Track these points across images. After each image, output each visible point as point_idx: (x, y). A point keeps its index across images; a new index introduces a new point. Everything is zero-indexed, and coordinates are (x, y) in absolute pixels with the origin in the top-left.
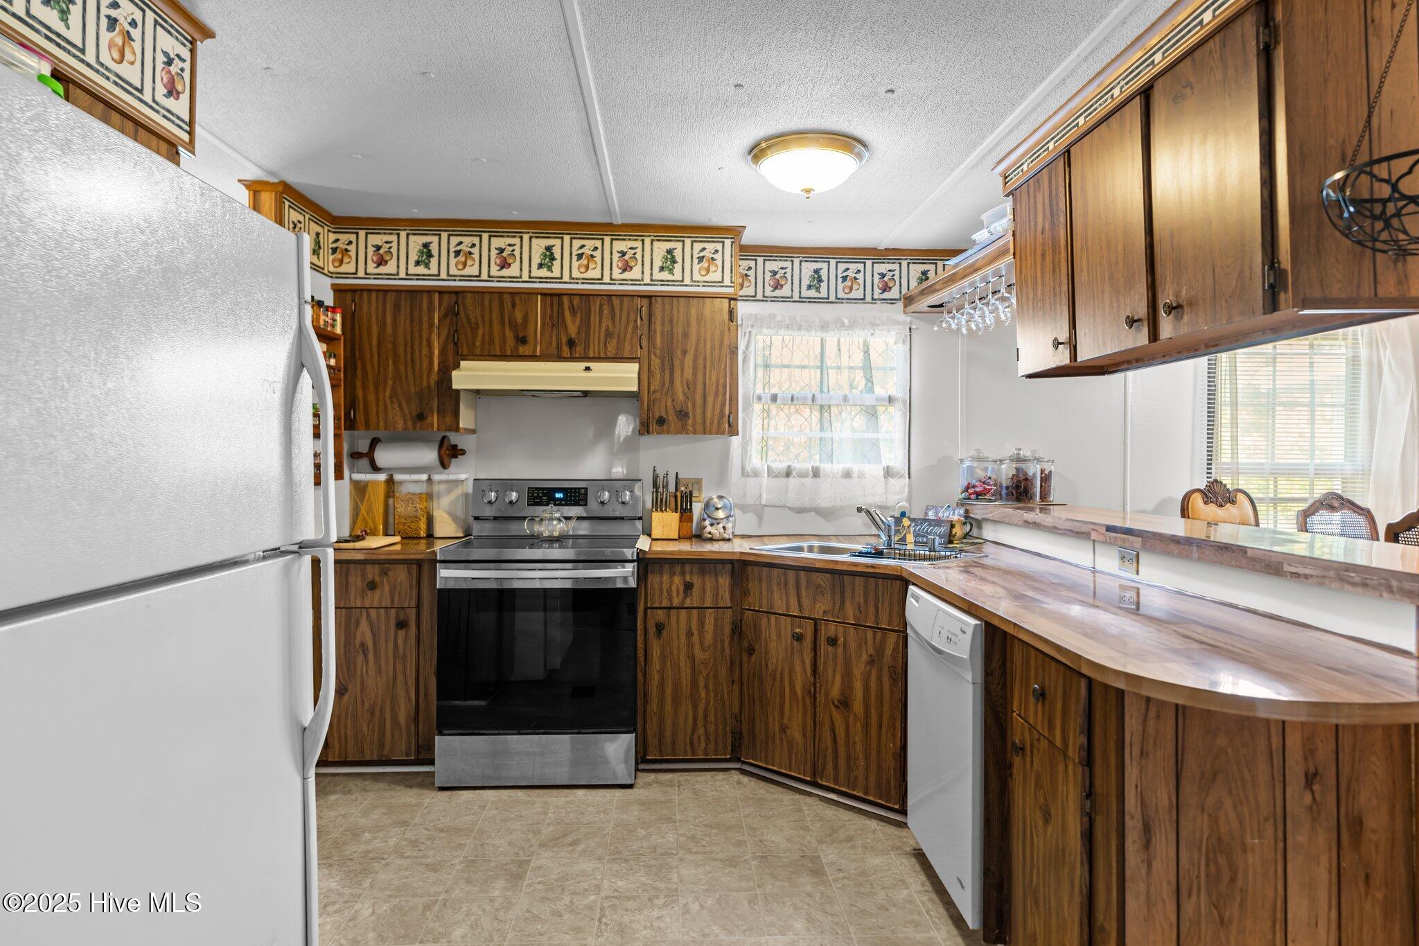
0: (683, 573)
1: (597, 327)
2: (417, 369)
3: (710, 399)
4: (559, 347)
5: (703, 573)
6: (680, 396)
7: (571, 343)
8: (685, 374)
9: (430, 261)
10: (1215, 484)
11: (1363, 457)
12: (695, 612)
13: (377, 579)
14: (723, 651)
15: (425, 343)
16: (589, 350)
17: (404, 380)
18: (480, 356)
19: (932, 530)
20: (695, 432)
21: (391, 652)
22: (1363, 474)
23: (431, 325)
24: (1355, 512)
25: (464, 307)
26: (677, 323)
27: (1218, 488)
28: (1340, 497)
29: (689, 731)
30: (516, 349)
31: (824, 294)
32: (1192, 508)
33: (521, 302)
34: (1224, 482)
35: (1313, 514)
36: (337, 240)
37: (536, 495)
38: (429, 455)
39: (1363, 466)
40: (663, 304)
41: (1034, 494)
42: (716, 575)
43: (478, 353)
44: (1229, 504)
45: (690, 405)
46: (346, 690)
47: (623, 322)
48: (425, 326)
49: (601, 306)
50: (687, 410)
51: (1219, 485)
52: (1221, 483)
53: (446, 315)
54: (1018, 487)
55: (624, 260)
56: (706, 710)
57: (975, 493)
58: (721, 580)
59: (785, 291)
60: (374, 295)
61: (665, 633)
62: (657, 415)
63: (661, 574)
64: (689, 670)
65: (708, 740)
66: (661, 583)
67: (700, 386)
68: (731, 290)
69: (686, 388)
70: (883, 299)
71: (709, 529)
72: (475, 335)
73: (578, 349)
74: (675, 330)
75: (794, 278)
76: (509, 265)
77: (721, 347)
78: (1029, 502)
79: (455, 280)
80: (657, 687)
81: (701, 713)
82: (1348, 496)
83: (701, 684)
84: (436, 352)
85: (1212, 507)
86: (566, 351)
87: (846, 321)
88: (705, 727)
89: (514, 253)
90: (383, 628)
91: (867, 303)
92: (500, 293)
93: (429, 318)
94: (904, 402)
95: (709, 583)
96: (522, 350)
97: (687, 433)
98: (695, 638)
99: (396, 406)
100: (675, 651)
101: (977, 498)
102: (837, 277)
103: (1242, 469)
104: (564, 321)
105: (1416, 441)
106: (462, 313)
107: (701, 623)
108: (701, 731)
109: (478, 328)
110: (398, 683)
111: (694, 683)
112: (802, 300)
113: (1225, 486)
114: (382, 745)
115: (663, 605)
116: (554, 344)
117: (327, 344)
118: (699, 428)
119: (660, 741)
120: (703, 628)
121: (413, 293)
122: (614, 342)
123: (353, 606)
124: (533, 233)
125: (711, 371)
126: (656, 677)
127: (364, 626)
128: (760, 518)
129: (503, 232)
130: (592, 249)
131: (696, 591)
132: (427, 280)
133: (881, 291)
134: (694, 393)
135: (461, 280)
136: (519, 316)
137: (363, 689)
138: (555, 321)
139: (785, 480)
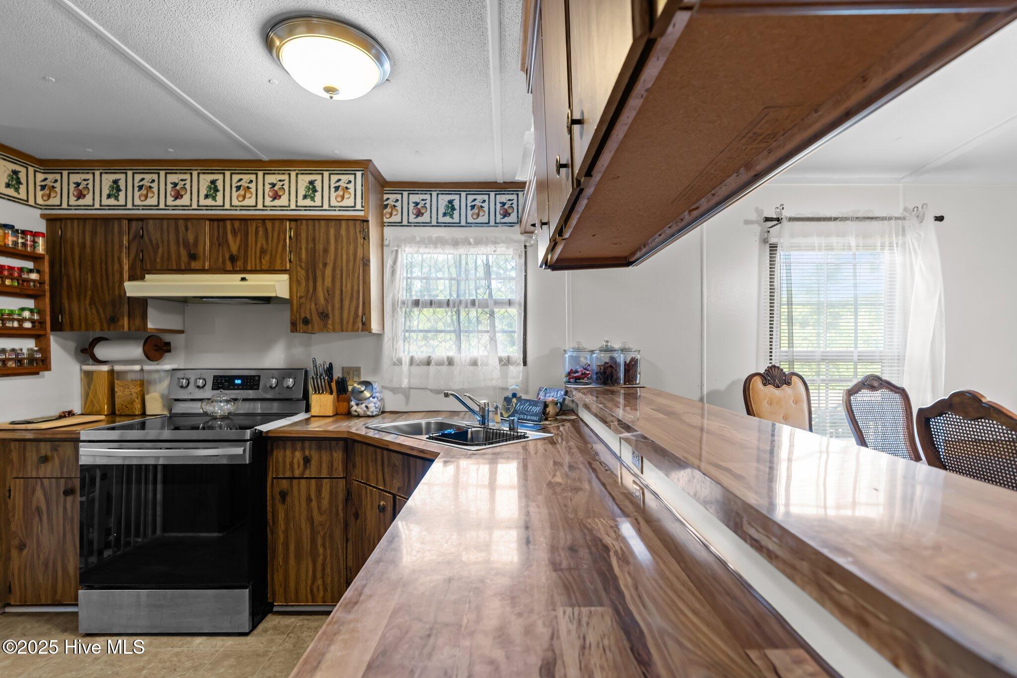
0: (303, 449)
1: (254, 244)
2: (111, 282)
3: (346, 303)
4: (224, 262)
5: (319, 448)
6: (322, 301)
7: (233, 259)
8: (326, 283)
9: (119, 195)
10: (773, 369)
11: (898, 345)
12: (313, 481)
13: (49, 454)
14: (337, 514)
15: (116, 260)
16: (247, 264)
17: (100, 290)
18: (161, 270)
19: (531, 409)
20: (334, 330)
21: (61, 515)
22: (898, 360)
23: (121, 246)
24: (892, 390)
25: (147, 231)
26: (319, 242)
27: (775, 372)
28: (878, 378)
29: (309, 582)
30: (189, 264)
31: (456, 219)
32: (753, 388)
33: (193, 225)
34: (781, 367)
35: (857, 392)
36: (45, 179)
37: (219, 381)
38: (136, 351)
39: (899, 352)
40: (307, 225)
41: (618, 378)
42: (331, 450)
43: (159, 268)
44: (785, 385)
45: (330, 308)
46: (25, 546)
47: (275, 241)
48: (116, 247)
49: (257, 228)
50: (328, 311)
51: (777, 370)
52: (778, 368)
53: (134, 238)
54: (605, 372)
55: (274, 190)
56: (324, 564)
57: (575, 377)
58: (335, 455)
59: (425, 218)
60: (76, 222)
61: (288, 499)
62: (303, 316)
63: (285, 449)
64: (309, 531)
65: (325, 590)
66: (285, 457)
67: (337, 292)
68: (362, 213)
69: (326, 294)
70: (504, 223)
71: (355, 408)
72: (156, 253)
73: (238, 263)
74: (317, 247)
75: (433, 207)
76: (182, 196)
77: (355, 260)
78: (613, 385)
79: (139, 209)
80: (282, 544)
81: (319, 568)
82: (886, 377)
83: (320, 541)
84: (126, 268)
85: (771, 388)
86: (229, 266)
87: (471, 240)
88: (323, 578)
89: (186, 186)
90: (54, 495)
91: (491, 226)
92: (176, 219)
93: (120, 240)
94: (520, 304)
95: (325, 457)
96: (194, 265)
97: (327, 331)
98: (314, 504)
99: (94, 311)
100: (297, 515)
101: (576, 382)
102: (466, 206)
103: (796, 356)
104: (227, 241)
105: (944, 332)
106: (146, 236)
107: (319, 490)
108: (320, 582)
109: (158, 248)
110: (67, 541)
111: (313, 541)
112: (439, 225)
113: (782, 370)
114: (55, 592)
115: (287, 476)
116: (221, 260)
117: (34, 262)
118: (338, 326)
119: (285, 590)
120: (320, 495)
121: (107, 221)
122: (267, 257)
123: (30, 476)
124: (201, 170)
125: (346, 280)
126: (281, 536)
127: (39, 493)
128: (407, 398)
129: (177, 170)
130: (248, 181)
131: (314, 462)
132: (117, 209)
133: (502, 217)
134: (333, 297)
135: (143, 209)
136: (191, 238)
137: (39, 544)
138: (220, 242)
139: (426, 367)
